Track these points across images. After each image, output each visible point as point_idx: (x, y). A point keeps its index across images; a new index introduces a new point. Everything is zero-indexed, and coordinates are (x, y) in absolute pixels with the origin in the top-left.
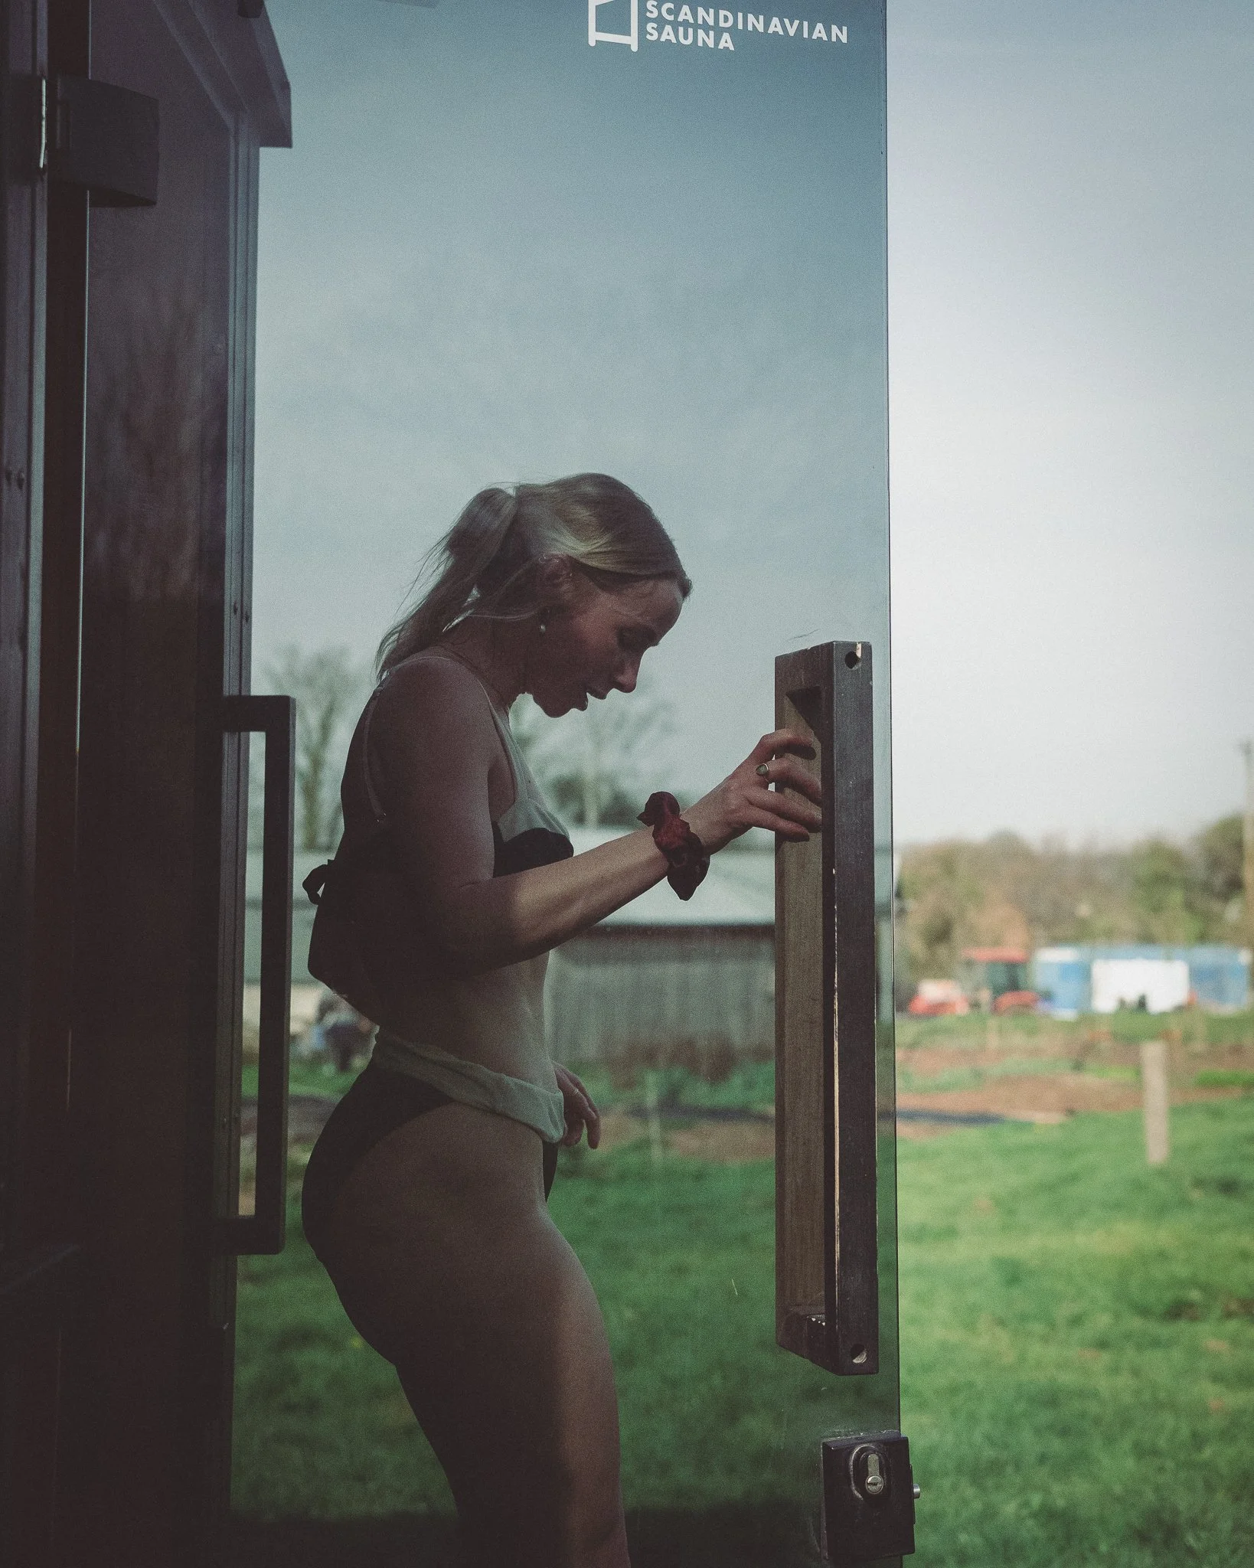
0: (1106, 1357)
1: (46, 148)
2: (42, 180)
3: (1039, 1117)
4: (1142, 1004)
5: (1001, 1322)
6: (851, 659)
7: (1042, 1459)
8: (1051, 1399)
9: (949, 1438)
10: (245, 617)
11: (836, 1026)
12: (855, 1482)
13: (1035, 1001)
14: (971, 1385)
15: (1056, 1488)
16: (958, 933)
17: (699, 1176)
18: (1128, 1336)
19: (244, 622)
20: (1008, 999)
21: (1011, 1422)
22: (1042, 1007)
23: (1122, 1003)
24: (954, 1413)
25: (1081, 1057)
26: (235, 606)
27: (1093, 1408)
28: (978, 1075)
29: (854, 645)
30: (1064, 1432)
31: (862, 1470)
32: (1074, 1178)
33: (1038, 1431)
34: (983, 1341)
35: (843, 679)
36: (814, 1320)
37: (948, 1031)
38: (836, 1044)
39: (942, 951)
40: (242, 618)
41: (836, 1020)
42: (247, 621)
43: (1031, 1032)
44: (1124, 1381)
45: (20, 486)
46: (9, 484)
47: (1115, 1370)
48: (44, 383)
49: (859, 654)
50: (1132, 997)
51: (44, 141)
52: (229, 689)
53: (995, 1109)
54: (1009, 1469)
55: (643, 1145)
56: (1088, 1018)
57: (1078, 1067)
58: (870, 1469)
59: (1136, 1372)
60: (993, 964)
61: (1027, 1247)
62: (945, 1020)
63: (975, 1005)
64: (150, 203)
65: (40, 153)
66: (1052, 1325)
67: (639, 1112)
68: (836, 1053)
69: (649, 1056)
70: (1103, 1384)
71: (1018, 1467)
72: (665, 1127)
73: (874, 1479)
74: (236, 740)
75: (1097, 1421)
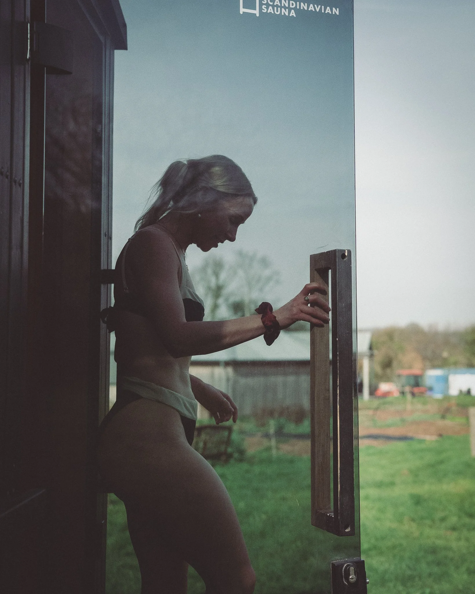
0: (455, 534)
1: (29, 51)
2: (28, 63)
3: (428, 438)
4: (469, 392)
5: (413, 520)
6: (343, 256)
7: (430, 575)
8: (434, 550)
9: (393, 567)
10: (110, 238)
11: (338, 400)
12: (344, 578)
13: (426, 391)
14: (401, 545)
15: (436, 587)
16: (395, 364)
17: (292, 461)
18: (464, 525)
19: (109, 240)
20: (416, 390)
21: (417, 560)
22: (428, 393)
23: (461, 392)
24: (394, 556)
25: (445, 413)
26: (105, 233)
27: (450, 554)
28: (403, 421)
29: (345, 251)
30: (439, 564)
31: (347, 573)
32: (442, 462)
33: (428, 564)
34: (406, 527)
35: (340, 264)
36: (328, 515)
37: (391, 403)
38: (338, 407)
39: (388, 371)
40: (108, 238)
41: (338, 397)
42: (110, 239)
43: (424, 403)
44: (462, 543)
45: (20, 186)
46: (15, 185)
47: (459, 539)
48: (29, 144)
49: (346, 254)
50: (465, 389)
51: (29, 48)
52: (103, 267)
53: (410, 434)
54: (417, 579)
55: (269, 449)
56: (447, 398)
57: (443, 417)
58: (350, 573)
59: (467, 540)
60: (409, 376)
61: (423, 490)
62: (389, 399)
63: (403, 393)
64: (70, 73)
65: (27, 53)
66: (433, 521)
67: (267, 436)
68: (338, 410)
69: (271, 414)
70: (454, 545)
71: (420, 578)
72: (278, 442)
73: (352, 577)
74: (106, 287)
75: (452, 559)
